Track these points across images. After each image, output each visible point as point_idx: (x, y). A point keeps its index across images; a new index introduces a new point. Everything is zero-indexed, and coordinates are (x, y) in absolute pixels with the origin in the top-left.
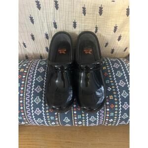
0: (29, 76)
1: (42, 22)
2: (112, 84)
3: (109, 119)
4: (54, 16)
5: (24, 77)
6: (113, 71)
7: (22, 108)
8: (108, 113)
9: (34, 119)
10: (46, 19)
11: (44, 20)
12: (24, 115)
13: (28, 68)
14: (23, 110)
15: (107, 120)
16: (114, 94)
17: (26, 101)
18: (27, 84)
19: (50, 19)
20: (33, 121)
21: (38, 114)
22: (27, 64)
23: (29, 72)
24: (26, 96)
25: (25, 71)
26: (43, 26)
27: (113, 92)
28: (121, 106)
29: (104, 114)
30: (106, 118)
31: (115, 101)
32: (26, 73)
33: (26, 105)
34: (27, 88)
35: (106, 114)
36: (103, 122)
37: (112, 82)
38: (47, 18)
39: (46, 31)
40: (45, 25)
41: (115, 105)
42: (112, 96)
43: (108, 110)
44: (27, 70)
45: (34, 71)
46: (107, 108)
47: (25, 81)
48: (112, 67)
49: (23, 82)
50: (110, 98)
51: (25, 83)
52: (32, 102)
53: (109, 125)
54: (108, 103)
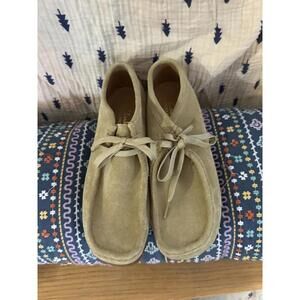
0: (67, 157)
1: (90, 25)
2: (250, 165)
3: (244, 244)
5: (57, 159)
6: (250, 136)
7: (54, 227)
8: (240, 230)
9: (82, 251)
10: (97, 17)
11: (94, 19)
12: (60, 243)
13: (65, 141)
15: (240, 246)
16: (254, 189)
17: (63, 211)
18: (65, 174)
19: (107, 18)
20: (79, 255)
22: (63, 133)
23: (69, 149)
24: (63, 201)
25: (60, 148)
26: (91, 34)
27: (252, 182)
29: (231, 233)
30: (237, 243)
31: (257, 204)
32: (62, 151)
33: (64, 221)
34: (64, 183)
35: (238, 233)
36: (230, 251)
37: (248, 159)
38: (100, 14)
39: (101, 44)
40: (97, 31)
42: (249, 193)
43: (241, 223)
44: (64, 145)
46: (238, 220)
47: (59, 169)
48: (246, 126)
49: (55, 171)
50: (245, 198)
51: (60, 172)
52: (76, 213)
53: (244, 258)
54: (240, 209)
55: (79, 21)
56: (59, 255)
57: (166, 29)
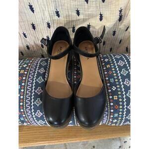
0: (29, 77)
1: (43, 11)
2: (117, 83)
3: (113, 119)
4: (56, 4)
5: (24, 78)
6: (118, 69)
7: (22, 110)
8: (112, 114)
11: (45, 8)
12: (26, 117)
13: (28, 69)
14: (24, 112)
15: (111, 120)
16: (119, 95)
17: (26, 103)
18: (28, 85)
19: (51, 7)
21: (39, 116)
22: (28, 65)
23: (30, 74)
24: (26, 99)
25: (26, 73)
26: (44, 15)
27: (118, 91)
28: (125, 106)
30: (109, 119)
32: (27, 74)
33: (26, 108)
34: (27, 90)
35: (110, 115)
37: (116, 80)
38: (48, 6)
40: (47, 13)
41: (119, 105)
42: (116, 97)
43: (112, 111)
44: (27, 72)
45: (34, 72)
46: (111, 109)
47: (25, 83)
49: (23, 84)
50: (115, 99)
51: (25, 84)
52: (32, 104)
53: (113, 125)
54: (112, 104)
55: (38, 9)
56: (26, 122)
57: (78, 13)
